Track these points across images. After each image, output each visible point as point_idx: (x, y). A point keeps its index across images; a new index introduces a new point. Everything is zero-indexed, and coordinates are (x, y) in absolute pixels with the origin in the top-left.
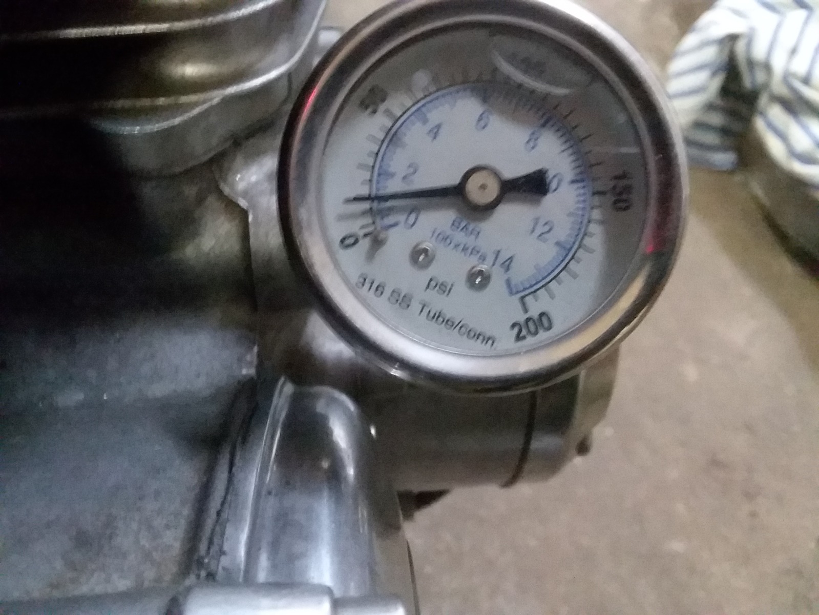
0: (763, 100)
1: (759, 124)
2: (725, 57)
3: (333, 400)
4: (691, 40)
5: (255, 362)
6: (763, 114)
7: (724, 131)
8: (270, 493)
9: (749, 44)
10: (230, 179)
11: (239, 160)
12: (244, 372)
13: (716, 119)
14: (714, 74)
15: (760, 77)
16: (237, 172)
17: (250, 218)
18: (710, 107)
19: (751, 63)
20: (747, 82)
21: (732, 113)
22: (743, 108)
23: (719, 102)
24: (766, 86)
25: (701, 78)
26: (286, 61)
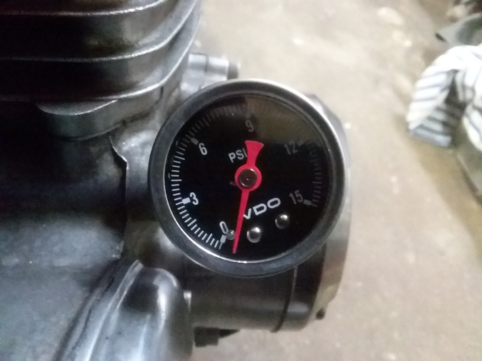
0: (469, 109)
1: (465, 121)
2: (449, 82)
3: (165, 278)
4: (430, 70)
5: (121, 251)
6: (468, 116)
7: (445, 124)
8: (107, 338)
9: (464, 75)
10: (119, 144)
11: (125, 134)
12: (114, 256)
13: (441, 116)
14: (443, 90)
15: (469, 95)
16: (124, 141)
17: (128, 168)
18: (438, 109)
19: (464, 87)
20: (461, 97)
21: (451, 114)
22: (457, 112)
23: (444, 107)
24: (471, 100)
25: (435, 92)
26: (158, 82)
